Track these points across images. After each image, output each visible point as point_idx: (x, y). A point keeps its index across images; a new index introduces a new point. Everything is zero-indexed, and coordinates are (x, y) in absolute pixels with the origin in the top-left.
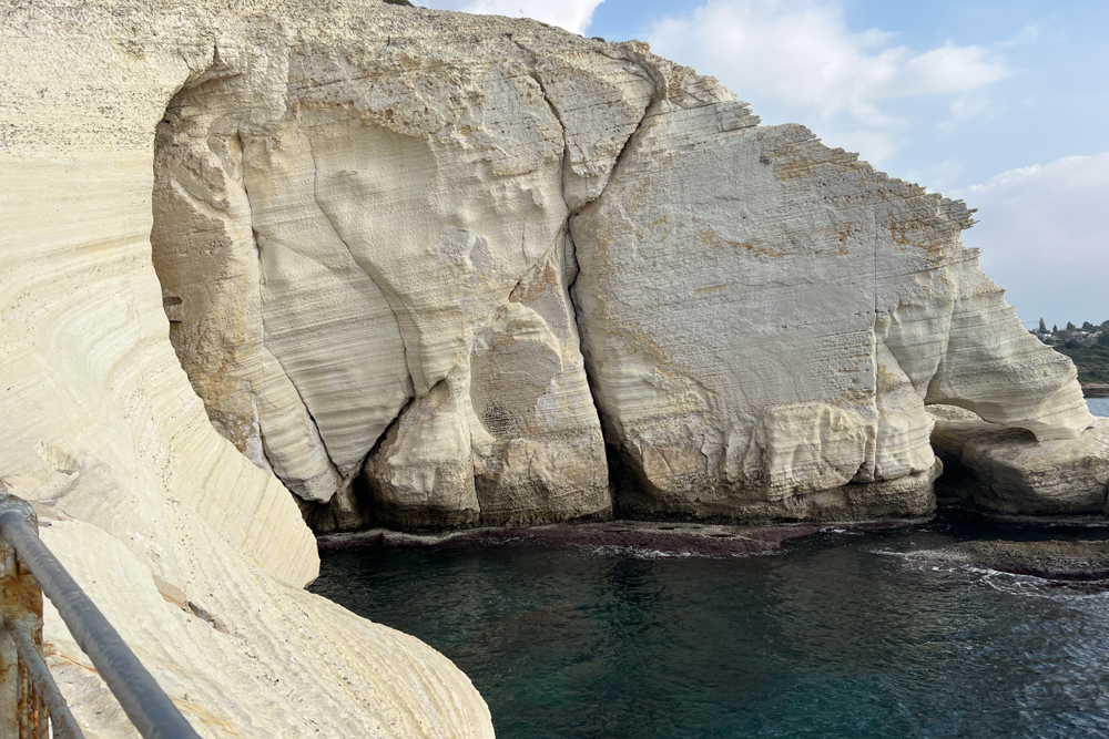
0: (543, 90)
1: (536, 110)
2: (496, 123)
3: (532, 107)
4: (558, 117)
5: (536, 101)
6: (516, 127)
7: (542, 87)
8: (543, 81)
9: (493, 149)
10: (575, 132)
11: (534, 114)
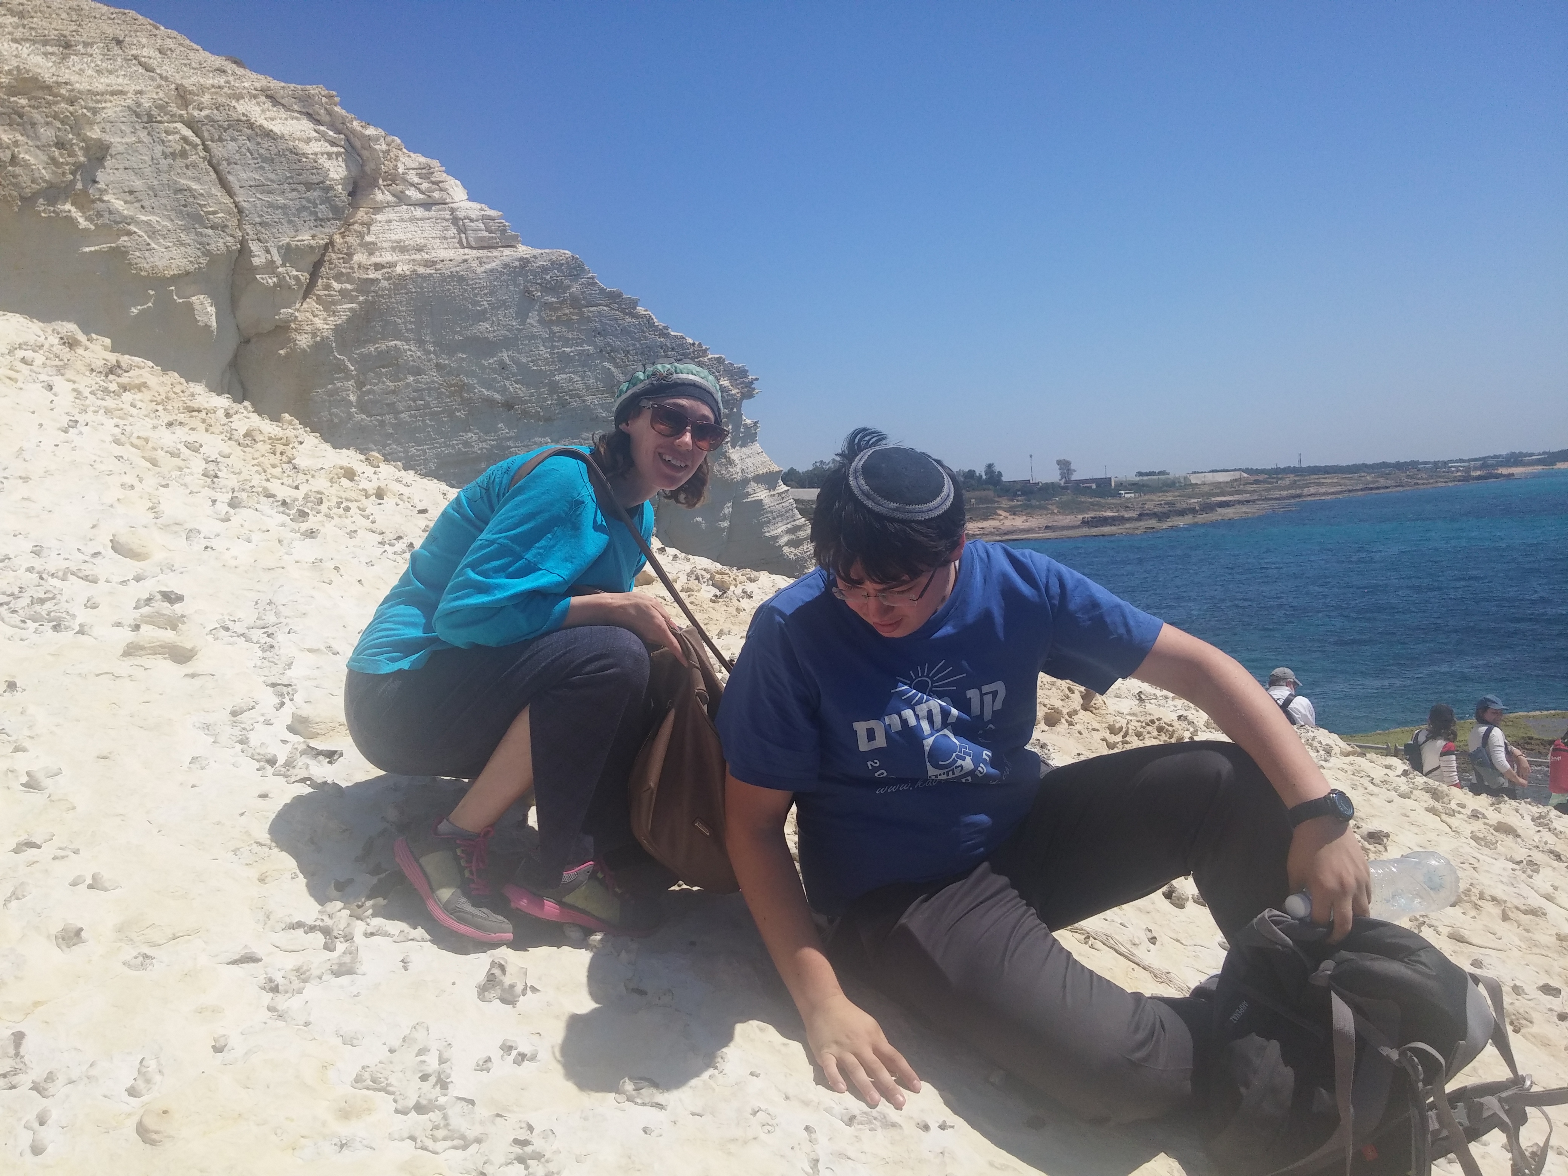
0: (206, 149)
1: (197, 180)
2: (131, 192)
3: (189, 173)
4: (230, 193)
5: (194, 165)
6: (164, 201)
7: (203, 144)
8: (206, 134)
9: (129, 233)
10: (258, 220)
11: (194, 186)
